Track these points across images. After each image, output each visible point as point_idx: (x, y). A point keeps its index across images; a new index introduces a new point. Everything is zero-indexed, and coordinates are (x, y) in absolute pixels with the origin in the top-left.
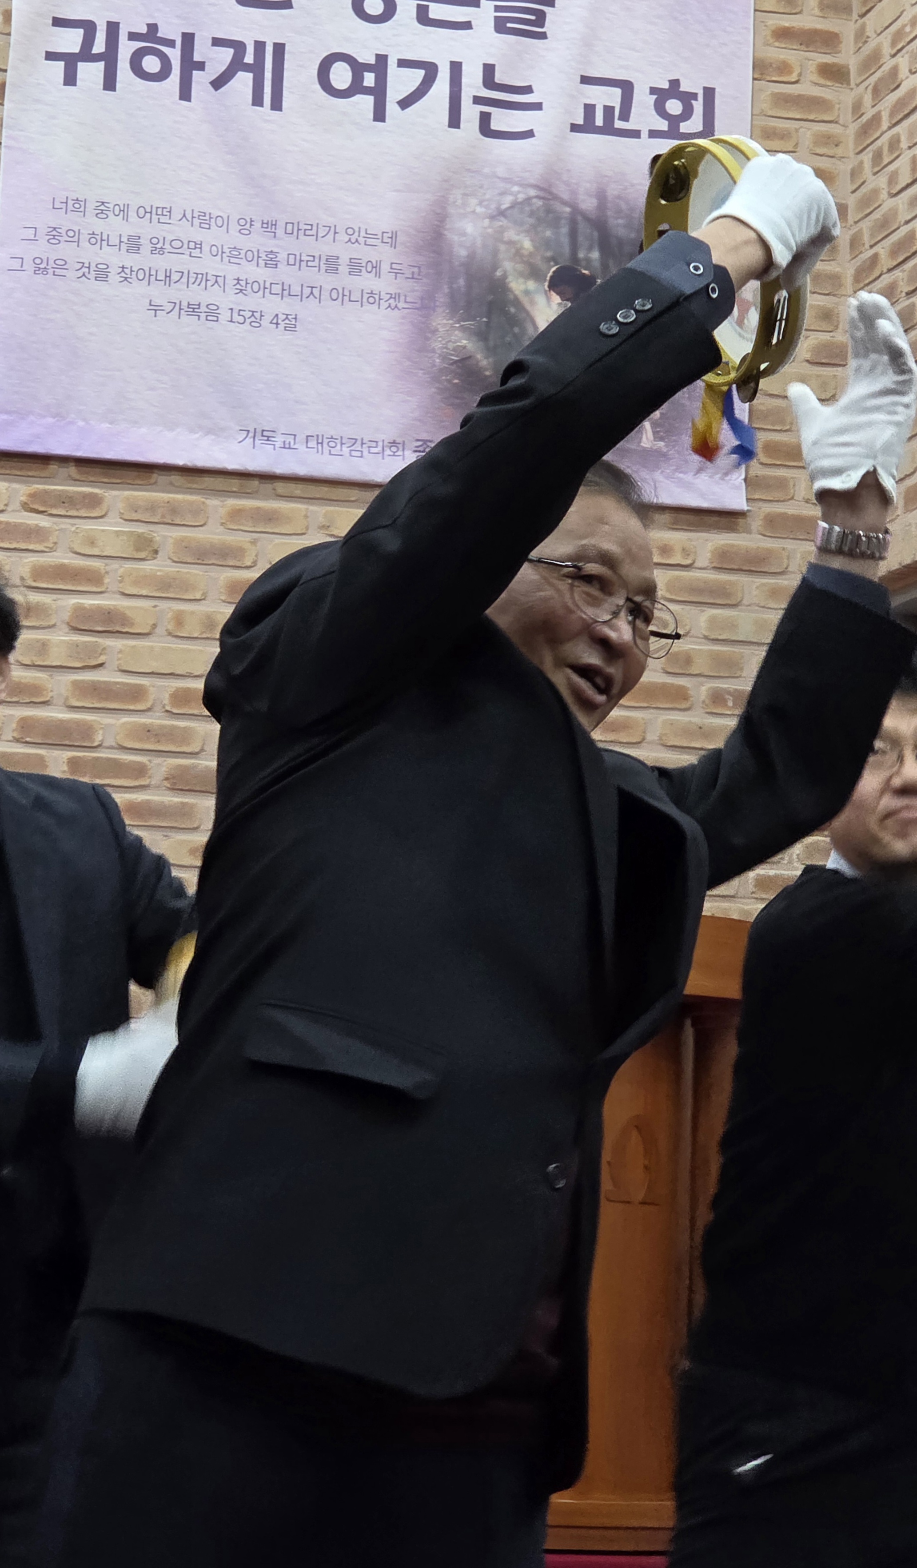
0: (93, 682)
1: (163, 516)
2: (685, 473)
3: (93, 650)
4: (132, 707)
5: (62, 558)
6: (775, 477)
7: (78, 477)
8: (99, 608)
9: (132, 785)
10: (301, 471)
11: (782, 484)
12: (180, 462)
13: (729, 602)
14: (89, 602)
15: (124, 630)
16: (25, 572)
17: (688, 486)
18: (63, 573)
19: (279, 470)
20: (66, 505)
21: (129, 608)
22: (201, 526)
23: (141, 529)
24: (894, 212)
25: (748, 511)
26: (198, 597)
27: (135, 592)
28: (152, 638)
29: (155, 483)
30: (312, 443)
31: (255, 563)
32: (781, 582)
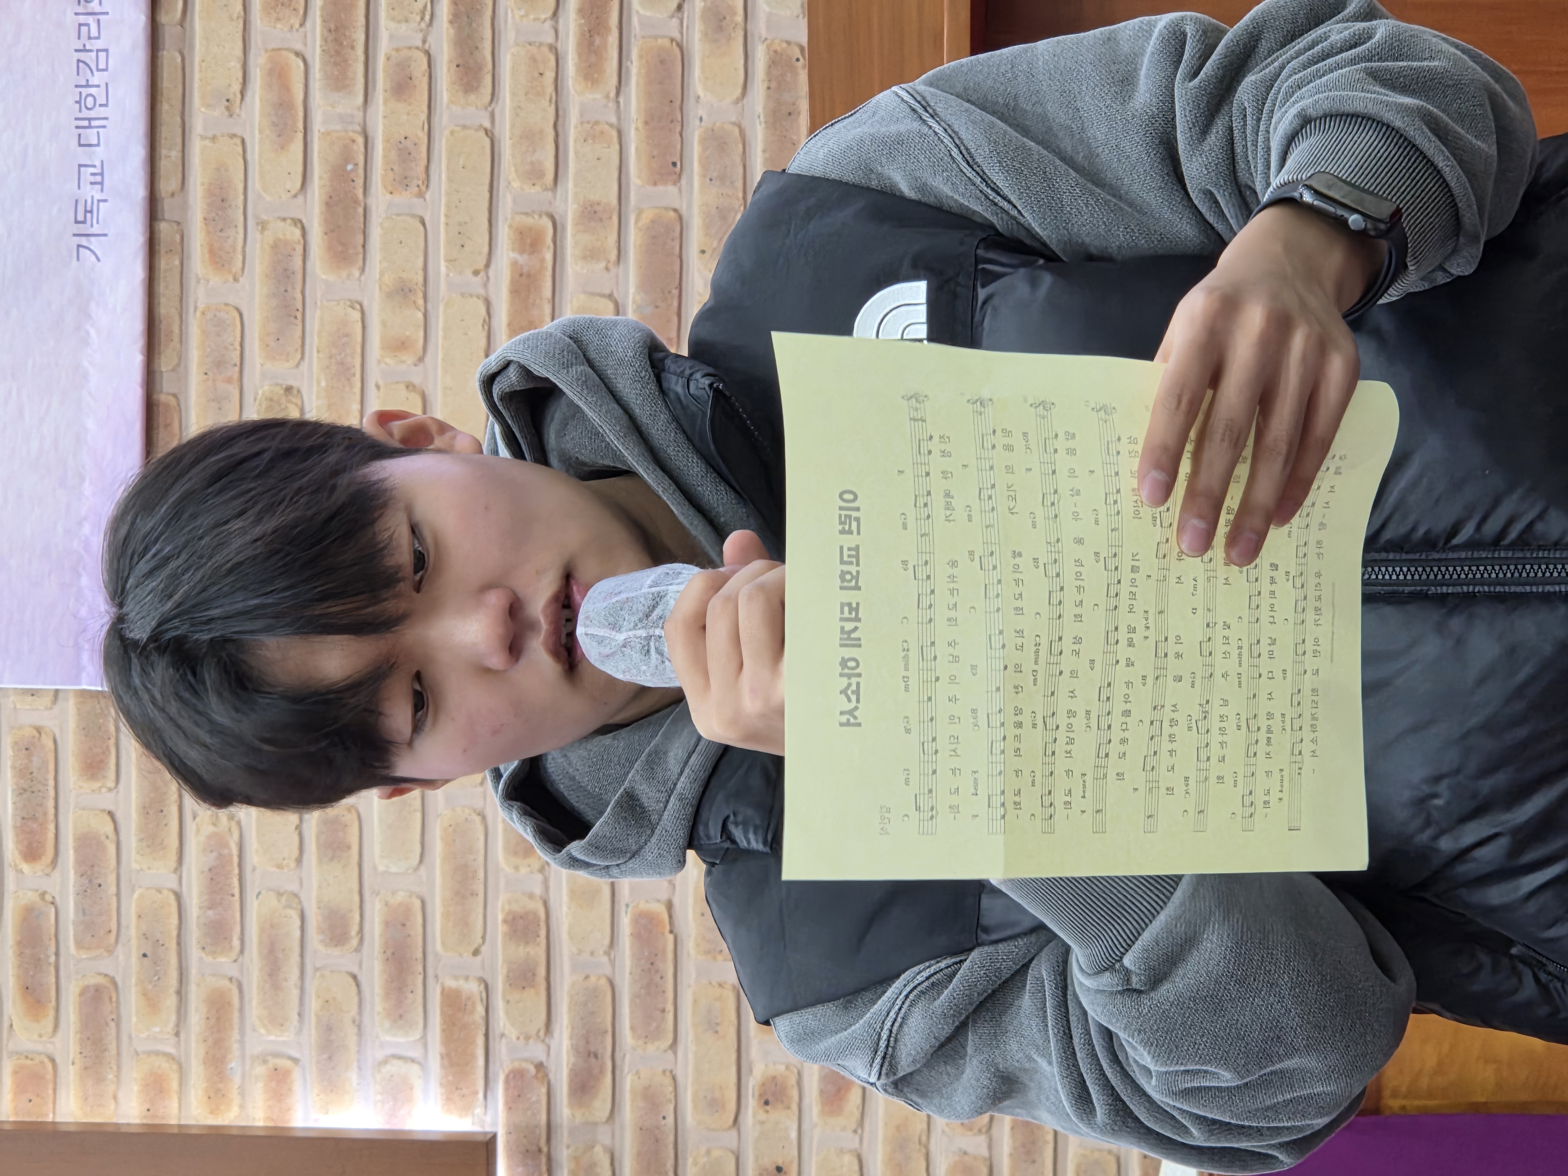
1: (229, 380)
10: (138, 153)
12: (138, 359)
19: (140, 192)
22: (241, 315)
26: (357, 315)
29: (175, 396)
30: (91, 136)
31: (298, 223)
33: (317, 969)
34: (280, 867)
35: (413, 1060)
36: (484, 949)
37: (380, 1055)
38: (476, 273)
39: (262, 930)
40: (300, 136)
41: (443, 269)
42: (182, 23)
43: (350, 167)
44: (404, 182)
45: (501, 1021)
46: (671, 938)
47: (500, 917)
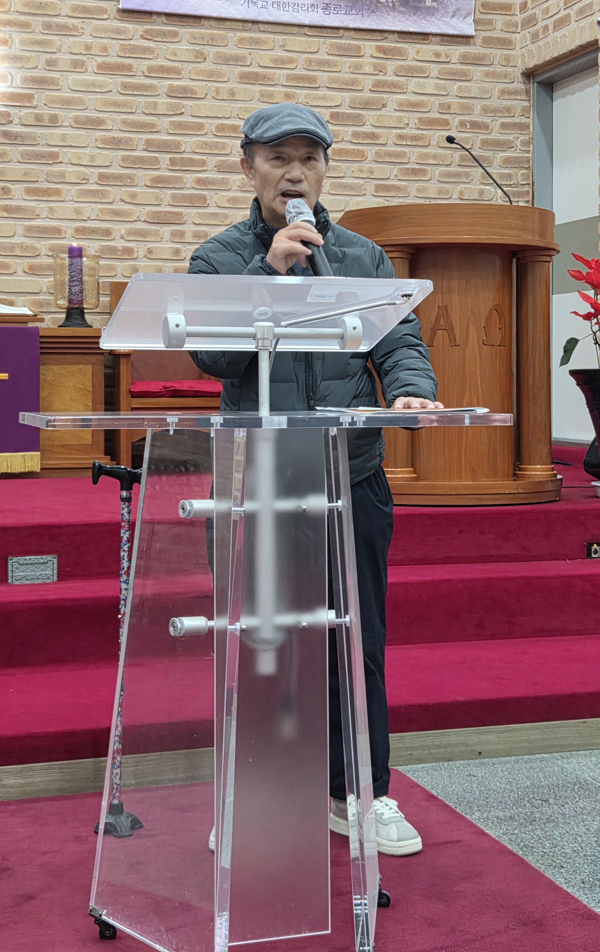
0: (179, 121)
1: (208, 41)
2: (446, 18)
3: (177, 106)
4: (198, 133)
5: (161, 62)
6: (487, 19)
7: (166, 22)
8: (180, 86)
9: (199, 170)
10: (271, 19)
11: (490, 22)
12: (215, 15)
13: (467, 79)
14: (175, 83)
15: (193, 96)
16: (145, 69)
17: (448, 24)
18: (162, 69)
19: (261, 19)
20: (161, 36)
21: (194, 86)
22: (226, 46)
23: (197, 48)
25: (476, 35)
26: (226, 80)
27: (196, 78)
28: (205, 100)
29: (203, 25)
30: (275, 6)
31: (251, 64)
32: (490, 69)
33: (38, 56)
34: (69, 47)
35: (12, 84)
36: (46, 107)
37: (13, 74)
38: (237, 115)
39: (50, 40)
40: (275, 66)
41: (238, 105)
42: (305, 34)
43: (266, 80)
44: (262, 96)
45: (25, 111)
46: (52, 163)
47: (56, 112)
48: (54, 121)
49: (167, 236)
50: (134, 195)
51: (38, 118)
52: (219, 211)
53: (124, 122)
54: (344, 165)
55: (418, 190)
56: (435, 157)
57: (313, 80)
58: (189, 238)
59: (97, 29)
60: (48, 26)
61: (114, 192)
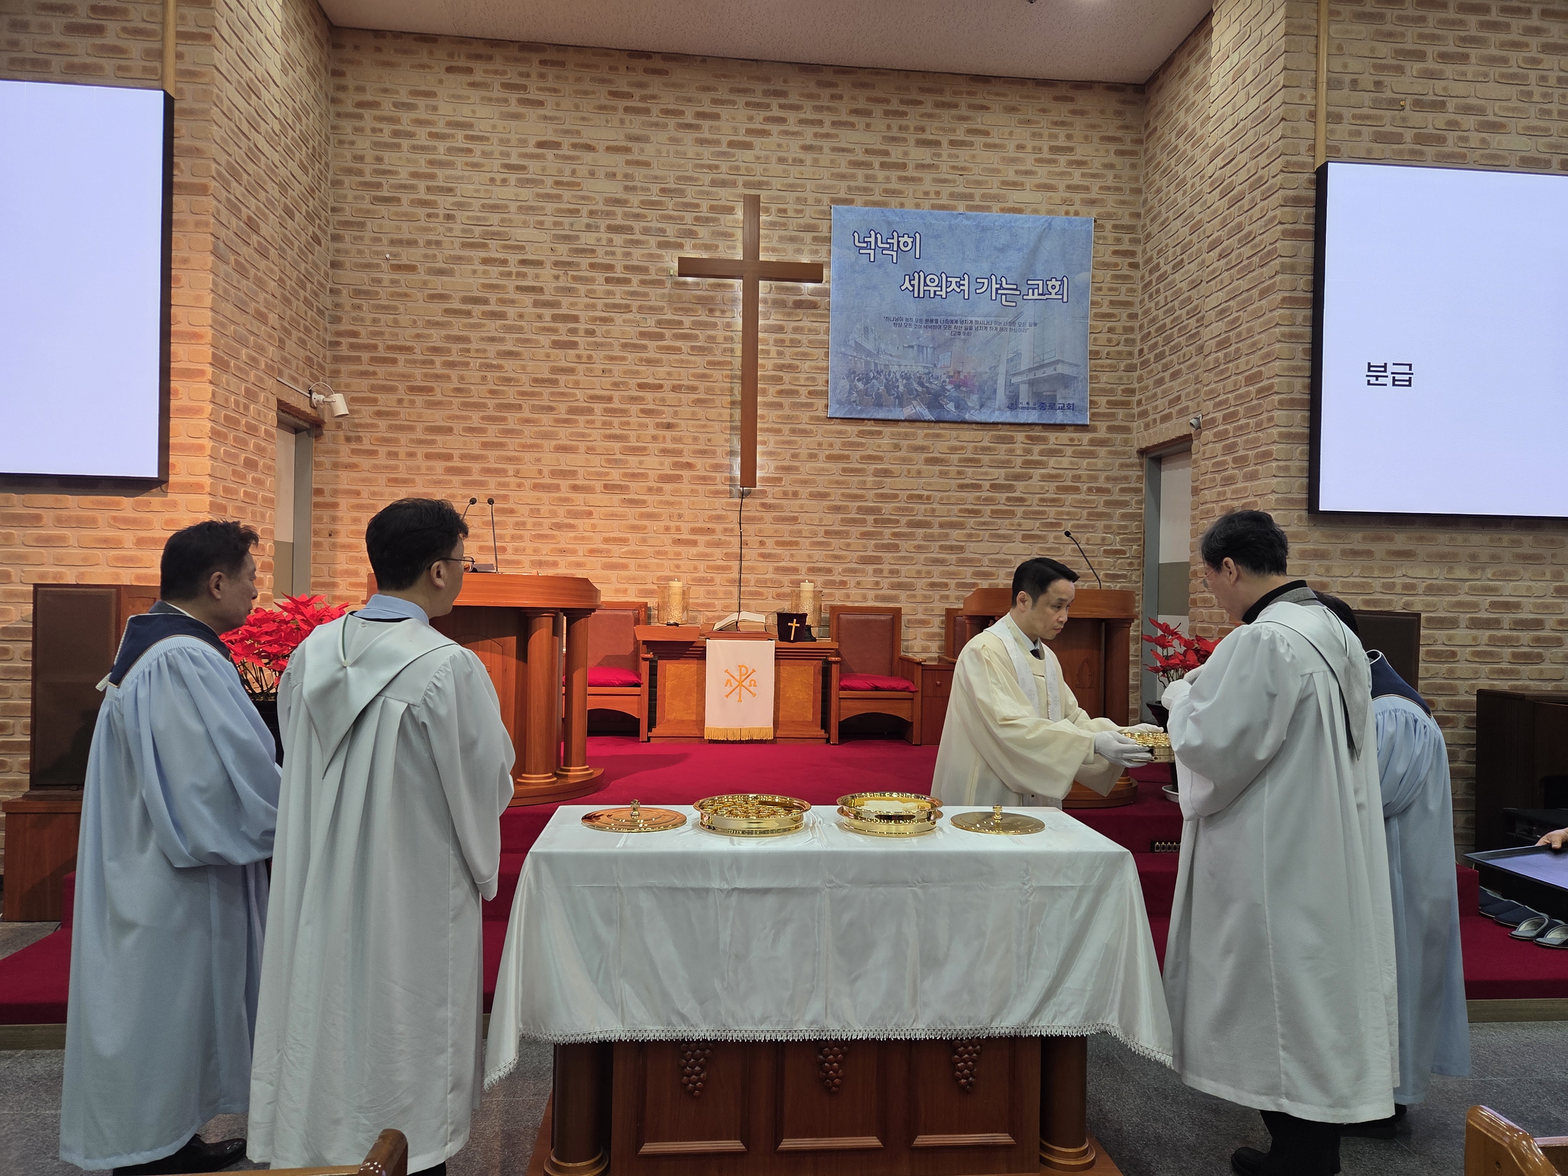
0: (881, 493)
3: (881, 483)
4: (894, 501)
5: (870, 452)
7: (874, 424)
9: (894, 526)
13: (1094, 456)
14: (879, 467)
15: (891, 475)
16: (858, 457)
18: (870, 457)
20: (871, 434)
21: (892, 468)
23: (895, 441)
24: (1157, 316)
26: (915, 463)
27: (893, 462)
28: (900, 477)
31: (933, 451)
32: (1113, 449)
33: (786, 451)
34: (807, 444)
35: (771, 471)
36: (790, 486)
37: (772, 464)
39: (794, 440)
40: (950, 452)
41: (924, 480)
43: (944, 462)
44: (940, 473)
45: (776, 489)
46: (793, 523)
47: (797, 489)
48: (795, 494)
49: (871, 572)
50: (848, 545)
51: (785, 493)
52: (907, 554)
53: (843, 495)
54: (999, 521)
55: (1055, 538)
56: (1068, 513)
57: (977, 461)
58: (885, 574)
59: (826, 431)
60: (793, 431)
61: (835, 542)
